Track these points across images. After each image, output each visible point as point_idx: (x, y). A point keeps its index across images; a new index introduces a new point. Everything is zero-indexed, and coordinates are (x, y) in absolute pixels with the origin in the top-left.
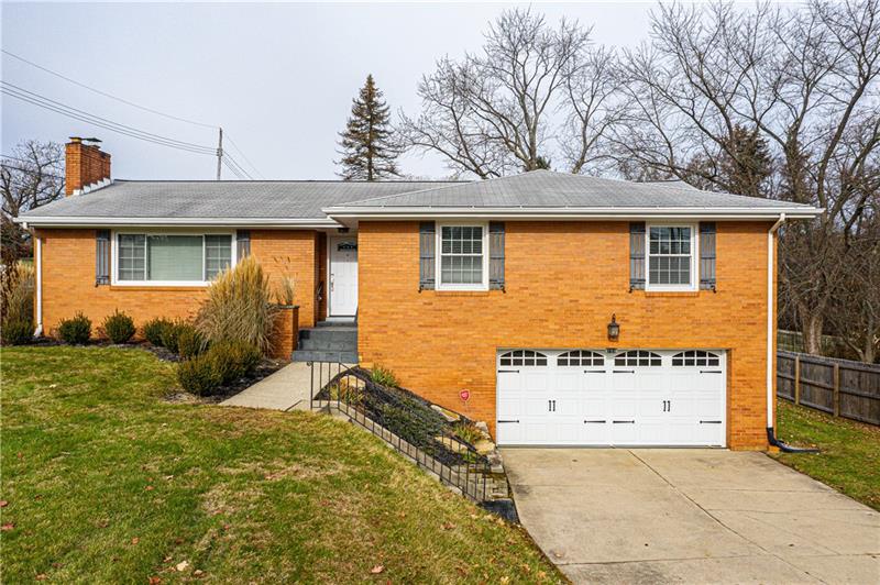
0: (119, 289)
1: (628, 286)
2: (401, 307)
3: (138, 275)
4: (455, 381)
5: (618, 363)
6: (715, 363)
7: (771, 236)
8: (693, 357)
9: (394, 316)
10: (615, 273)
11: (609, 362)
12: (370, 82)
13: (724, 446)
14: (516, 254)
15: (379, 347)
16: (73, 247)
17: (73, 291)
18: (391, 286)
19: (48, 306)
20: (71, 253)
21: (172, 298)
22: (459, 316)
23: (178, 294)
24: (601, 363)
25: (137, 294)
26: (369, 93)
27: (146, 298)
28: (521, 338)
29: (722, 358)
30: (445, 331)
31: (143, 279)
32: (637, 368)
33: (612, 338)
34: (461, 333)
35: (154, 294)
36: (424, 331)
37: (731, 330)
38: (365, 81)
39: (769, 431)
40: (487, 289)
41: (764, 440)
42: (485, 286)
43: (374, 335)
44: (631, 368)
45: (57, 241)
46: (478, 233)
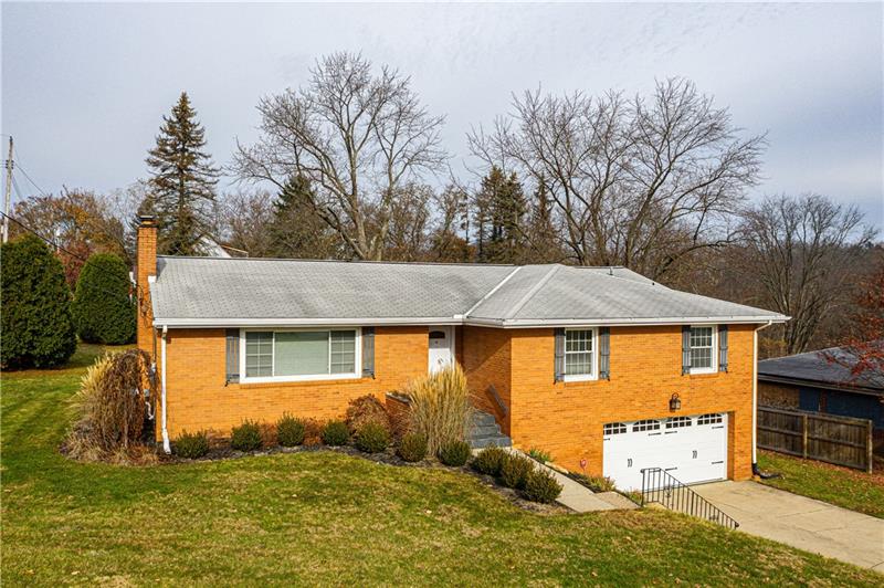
0: (250, 387)
1: (680, 371)
2: (541, 398)
3: (267, 371)
4: (577, 452)
5: (668, 426)
6: (720, 421)
7: (756, 333)
8: (709, 418)
9: (537, 405)
10: (673, 362)
11: (663, 427)
12: (184, 99)
13: (725, 478)
14: (616, 352)
15: (526, 431)
16: (202, 347)
17: (199, 392)
18: (533, 380)
19: (173, 408)
20: (199, 353)
21: (303, 392)
22: (579, 401)
23: (308, 389)
24: (657, 427)
25: (266, 391)
26: (183, 111)
27: (278, 394)
28: (618, 414)
29: (725, 418)
30: (571, 414)
31: (271, 375)
32: (678, 429)
33: (672, 409)
34: (581, 414)
35: (284, 390)
36: (557, 415)
37: (735, 398)
38: (179, 97)
39: (754, 466)
40: (597, 378)
41: (750, 472)
42: (594, 376)
43: (523, 422)
44: (676, 429)
45: (183, 340)
46: (590, 337)
